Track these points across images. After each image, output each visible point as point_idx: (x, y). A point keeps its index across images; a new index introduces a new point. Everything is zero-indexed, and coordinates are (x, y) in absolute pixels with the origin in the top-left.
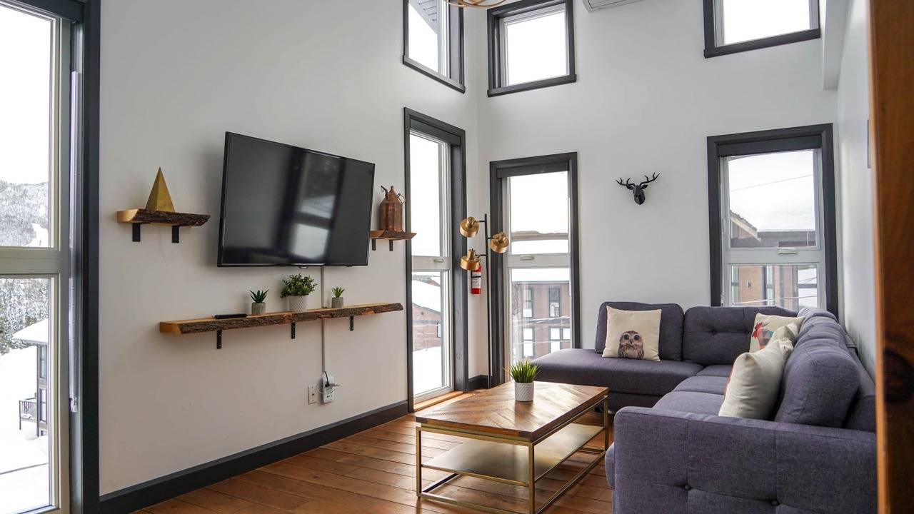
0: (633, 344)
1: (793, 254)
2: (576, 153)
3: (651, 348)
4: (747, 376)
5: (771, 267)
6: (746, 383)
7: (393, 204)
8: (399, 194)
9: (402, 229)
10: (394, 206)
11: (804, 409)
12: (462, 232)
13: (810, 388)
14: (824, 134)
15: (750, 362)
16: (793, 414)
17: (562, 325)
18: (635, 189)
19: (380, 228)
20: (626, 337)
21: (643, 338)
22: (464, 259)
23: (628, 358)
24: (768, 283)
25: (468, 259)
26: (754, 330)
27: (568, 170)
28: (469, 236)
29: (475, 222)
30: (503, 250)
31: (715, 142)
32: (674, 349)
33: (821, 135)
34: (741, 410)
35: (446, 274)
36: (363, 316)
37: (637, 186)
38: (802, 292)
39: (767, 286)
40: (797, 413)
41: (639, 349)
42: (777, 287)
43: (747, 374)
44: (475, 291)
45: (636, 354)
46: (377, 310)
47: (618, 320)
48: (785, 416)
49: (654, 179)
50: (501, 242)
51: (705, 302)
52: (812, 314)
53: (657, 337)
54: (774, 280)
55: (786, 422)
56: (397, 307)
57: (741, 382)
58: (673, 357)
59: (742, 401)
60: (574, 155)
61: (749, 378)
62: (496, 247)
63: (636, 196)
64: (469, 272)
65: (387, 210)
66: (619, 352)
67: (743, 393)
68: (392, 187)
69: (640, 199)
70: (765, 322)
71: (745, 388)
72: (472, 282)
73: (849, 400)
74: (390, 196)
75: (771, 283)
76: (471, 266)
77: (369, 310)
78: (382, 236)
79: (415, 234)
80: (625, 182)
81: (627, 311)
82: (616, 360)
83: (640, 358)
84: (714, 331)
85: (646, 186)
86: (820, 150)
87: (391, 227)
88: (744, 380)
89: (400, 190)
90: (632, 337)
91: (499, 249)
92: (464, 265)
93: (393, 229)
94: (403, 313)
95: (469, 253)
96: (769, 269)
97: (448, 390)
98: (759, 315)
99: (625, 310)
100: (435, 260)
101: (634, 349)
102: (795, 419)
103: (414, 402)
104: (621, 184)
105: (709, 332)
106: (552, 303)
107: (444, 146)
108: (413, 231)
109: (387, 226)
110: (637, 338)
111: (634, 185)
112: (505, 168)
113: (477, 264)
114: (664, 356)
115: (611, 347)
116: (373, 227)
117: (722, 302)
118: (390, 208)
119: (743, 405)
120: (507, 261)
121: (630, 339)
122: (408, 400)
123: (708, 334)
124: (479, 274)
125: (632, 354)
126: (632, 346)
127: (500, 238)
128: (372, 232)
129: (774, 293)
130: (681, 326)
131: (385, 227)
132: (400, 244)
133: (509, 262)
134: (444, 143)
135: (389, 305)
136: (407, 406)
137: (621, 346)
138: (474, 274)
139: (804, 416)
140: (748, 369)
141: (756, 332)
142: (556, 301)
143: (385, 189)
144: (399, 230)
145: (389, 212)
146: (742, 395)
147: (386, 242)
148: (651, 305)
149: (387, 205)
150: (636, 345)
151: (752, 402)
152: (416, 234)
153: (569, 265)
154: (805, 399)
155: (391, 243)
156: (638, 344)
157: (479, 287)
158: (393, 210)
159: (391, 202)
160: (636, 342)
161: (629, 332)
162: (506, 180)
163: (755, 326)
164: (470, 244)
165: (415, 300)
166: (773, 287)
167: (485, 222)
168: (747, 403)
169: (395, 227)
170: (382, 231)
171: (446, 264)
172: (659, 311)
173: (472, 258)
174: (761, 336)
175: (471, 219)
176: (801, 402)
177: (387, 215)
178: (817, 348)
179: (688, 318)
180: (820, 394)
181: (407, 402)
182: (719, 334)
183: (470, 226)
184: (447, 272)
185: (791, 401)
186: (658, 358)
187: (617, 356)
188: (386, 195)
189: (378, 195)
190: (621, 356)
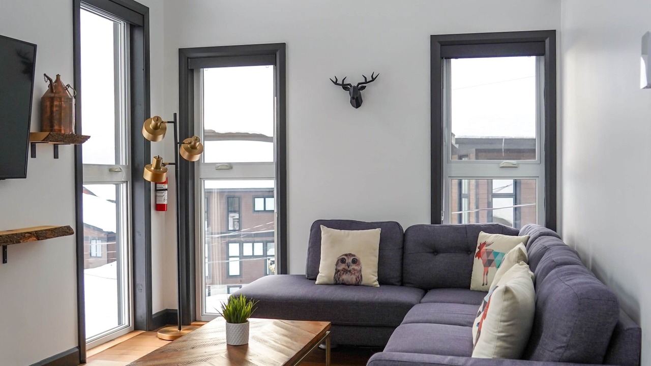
0: (351, 268)
1: (514, 167)
2: (284, 44)
3: (370, 274)
4: (506, 311)
5: (466, 180)
6: (503, 318)
7: (60, 98)
8: (68, 86)
9: (72, 131)
10: (61, 101)
11: (567, 346)
12: (145, 134)
13: (575, 323)
14: (547, 41)
15: (508, 296)
16: (556, 351)
17: (242, 239)
18: (352, 90)
19: (41, 129)
20: (343, 261)
21: (361, 261)
22: (149, 169)
23: (344, 284)
24: (463, 192)
25: (152, 168)
26: (477, 250)
27: (275, 64)
28: (154, 139)
29: (162, 122)
30: (196, 158)
31: (440, 42)
32: (394, 274)
33: (545, 41)
34: (498, 349)
35: (123, 187)
36: (22, 244)
37: (354, 87)
38: (496, 202)
39: (462, 196)
40: (560, 350)
41: (357, 274)
42: (473, 197)
43: (506, 309)
44: (160, 208)
45: (354, 280)
46: (41, 235)
47: (334, 242)
48: (547, 354)
49: (373, 80)
50: (194, 147)
51: (425, 219)
52: (538, 233)
53: (376, 259)
54: (469, 190)
55: (548, 361)
56: (65, 231)
57: (499, 317)
58: (393, 281)
59: (499, 338)
60: (282, 47)
61: (507, 313)
62: (187, 154)
63: (353, 98)
64: (152, 184)
65: (52, 106)
66: (334, 277)
67: (500, 329)
68: (58, 76)
69: (357, 102)
70: (489, 241)
71: (502, 324)
72: (156, 196)
73: (610, 334)
74: (56, 87)
75: (466, 193)
76: (157, 178)
77: (29, 237)
78: (45, 140)
79: (87, 138)
80: (340, 82)
81: (342, 231)
82: (332, 288)
83: (358, 284)
84: (435, 251)
85: (364, 87)
86: (542, 58)
87: (56, 127)
88: (502, 315)
89: (67, 80)
90: (349, 260)
91: (191, 156)
92: (148, 175)
93: (60, 130)
94: (71, 239)
95: (154, 162)
96: (465, 182)
97: (126, 331)
98: (482, 234)
99: (341, 229)
100: (111, 170)
101: (352, 274)
102: (558, 357)
103: (87, 348)
104: (336, 83)
105: (430, 252)
106: (231, 215)
107: (122, 26)
108: (84, 133)
109: (52, 126)
110: (355, 261)
111: (351, 86)
112: (198, 58)
113: (165, 174)
114: (383, 281)
115: (325, 271)
116: (33, 128)
117: (442, 220)
118: (56, 103)
119: (499, 343)
120: (199, 170)
121: (347, 262)
122: (79, 347)
123: (429, 255)
124: (166, 186)
125: (349, 280)
126: (350, 271)
127: (193, 143)
128: (32, 133)
129: (469, 204)
130: (401, 246)
131: (48, 128)
132: (67, 150)
133: (202, 172)
134: (122, 23)
135: (56, 229)
136: (78, 354)
137: (337, 271)
138: (159, 186)
139: (567, 354)
140: (506, 303)
141: (480, 251)
142: (235, 212)
143: (49, 79)
144: (68, 132)
145: (55, 109)
146: (499, 332)
147: (50, 146)
148: (368, 223)
149: (52, 100)
150: (354, 269)
151: (509, 339)
152: (89, 137)
153: (274, 175)
154: (569, 335)
155: (56, 148)
156: (356, 268)
157: (165, 203)
158: (60, 106)
159: (56, 95)
160: (354, 267)
161: (346, 255)
162: (199, 72)
163: (478, 245)
164: (155, 149)
165: (87, 219)
166: (468, 197)
167: (175, 122)
168: (504, 341)
169: (62, 128)
170: (45, 134)
171: (124, 175)
172: (378, 231)
173: (157, 167)
174: (485, 256)
175: (157, 119)
176: (565, 339)
177: (52, 112)
178: (572, 277)
179: (409, 238)
180: (584, 330)
181: (77, 350)
182: (441, 255)
183: (156, 128)
184: (125, 184)
185: (553, 338)
186: (377, 283)
187: (333, 282)
188: (51, 85)
189: (41, 86)
190: (338, 283)
